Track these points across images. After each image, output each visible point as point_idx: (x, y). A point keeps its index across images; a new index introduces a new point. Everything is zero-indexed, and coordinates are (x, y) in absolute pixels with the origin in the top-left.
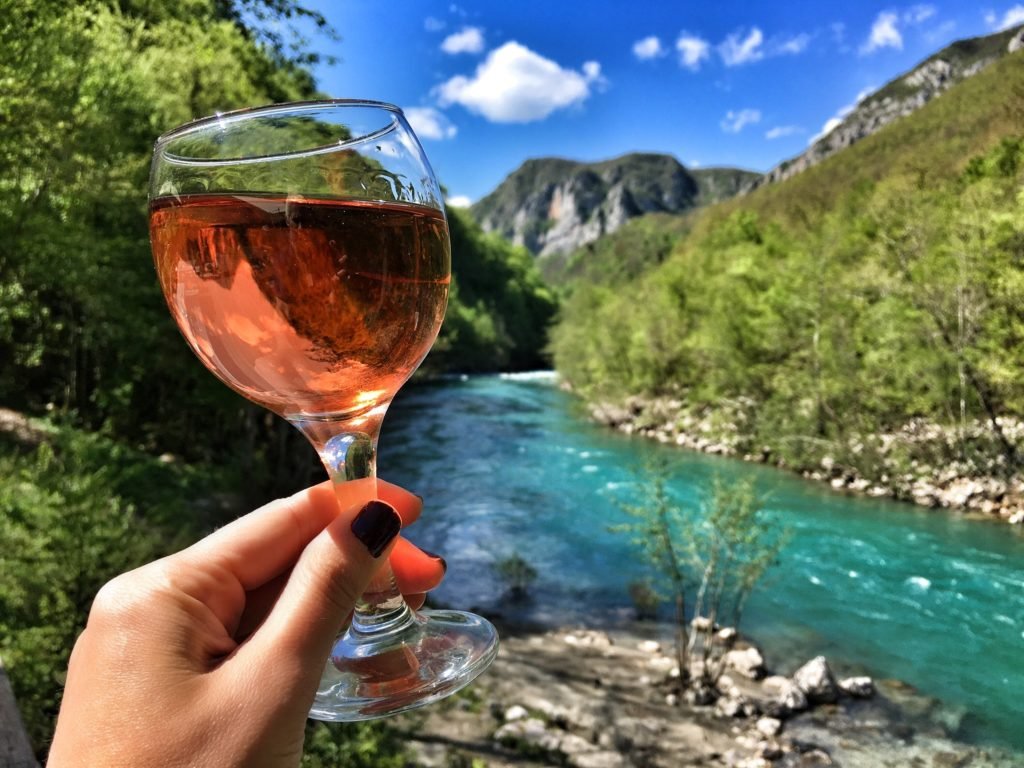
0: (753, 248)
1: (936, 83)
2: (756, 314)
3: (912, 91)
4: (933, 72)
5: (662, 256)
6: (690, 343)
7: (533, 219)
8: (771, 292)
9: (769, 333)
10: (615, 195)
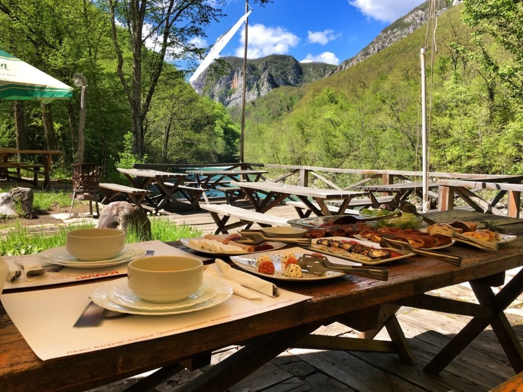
0: (333, 106)
1: (418, 22)
2: (335, 137)
3: (407, 25)
4: (417, 16)
5: (289, 108)
6: (306, 149)
7: (224, 88)
8: (342, 127)
9: (341, 145)
10: (264, 76)
